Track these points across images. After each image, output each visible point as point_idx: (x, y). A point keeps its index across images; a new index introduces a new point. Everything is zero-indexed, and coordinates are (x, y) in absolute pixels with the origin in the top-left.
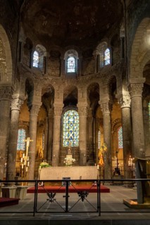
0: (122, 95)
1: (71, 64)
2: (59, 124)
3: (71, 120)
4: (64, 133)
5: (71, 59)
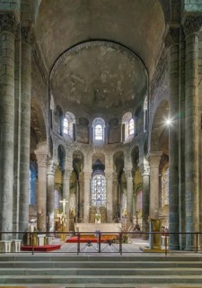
0: (143, 164)
1: (99, 132)
2: (89, 188)
3: (99, 183)
4: (93, 195)
5: (99, 126)
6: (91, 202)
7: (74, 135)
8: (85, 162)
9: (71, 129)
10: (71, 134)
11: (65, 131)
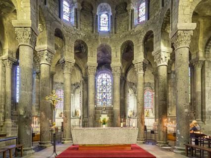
1: (104, 22)
2: (93, 84)
3: (104, 83)
4: (98, 95)
5: (104, 15)
6: (95, 102)
7: (76, 22)
8: (89, 54)
9: (73, 15)
10: (73, 20)
11: (65, 17)
